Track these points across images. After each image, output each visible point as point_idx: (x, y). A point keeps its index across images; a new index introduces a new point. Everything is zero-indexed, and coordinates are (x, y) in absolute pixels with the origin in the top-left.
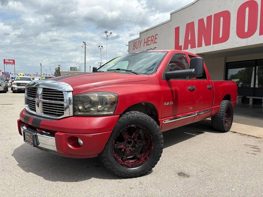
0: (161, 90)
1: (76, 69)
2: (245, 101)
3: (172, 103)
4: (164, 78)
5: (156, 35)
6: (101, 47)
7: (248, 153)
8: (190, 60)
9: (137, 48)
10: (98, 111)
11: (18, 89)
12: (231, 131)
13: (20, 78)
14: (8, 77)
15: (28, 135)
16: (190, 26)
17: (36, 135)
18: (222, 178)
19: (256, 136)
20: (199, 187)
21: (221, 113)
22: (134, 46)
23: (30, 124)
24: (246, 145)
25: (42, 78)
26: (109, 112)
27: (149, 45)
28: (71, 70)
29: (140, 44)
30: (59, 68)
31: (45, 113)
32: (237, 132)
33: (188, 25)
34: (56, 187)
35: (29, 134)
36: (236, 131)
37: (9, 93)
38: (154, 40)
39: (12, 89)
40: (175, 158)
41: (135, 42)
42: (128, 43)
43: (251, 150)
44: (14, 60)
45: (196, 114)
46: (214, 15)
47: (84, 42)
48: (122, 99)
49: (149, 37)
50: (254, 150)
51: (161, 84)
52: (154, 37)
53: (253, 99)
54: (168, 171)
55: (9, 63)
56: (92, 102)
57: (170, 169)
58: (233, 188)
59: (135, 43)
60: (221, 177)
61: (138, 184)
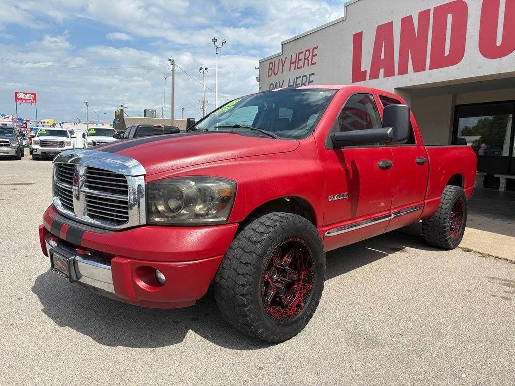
0: (323, 170)
1: (155, 112)
2: (491, 183)
3: (344, 196)
4: (331, 146)
5: (314, 49)
6: (204, 69)
7: (494, 296)
8: (383, 108)
9: (275, 75)
10: (197, 215)
11: (42, 153)
12: (460, 248)
13: (46, 130)
14: (24, 128)
15: (59, 260)
16: (384, 31)
17: (74, 260)
18: (441, 350)
19: (511, 259)
20: (395, 369)
21: (443, 211)
22: (269, 70)
23: (63, 236)
24: (490, 278)
25: (89, 132)
26: (217, 217)
27: (301, 67)
28: (145, 116)
29: (283, 66)
30: (122, 110)
31: (91, 216)
32: (474, 249)
33: (380, 28)
34: (113, 363)
35: (61, 257)
36: (470, 248)
37: (26, 160)
38: (310, 59)
39: (31, 153)
40: (348, 304)
41: (273, 61)
42: (258, 64)
43: (501, 290)
44: (34, 95)
45: (393, 216)
46: (435, 9)
47: (170, 60)
48: (244, 191)
49: (300, 53)
50: (508, 289)
51: (322, 157)
52: (311, 53)
53: (508, 180)
54: (333, 333)
55: (25, 99)
56: (184, 198)
57: (337, 329)
58: (464, 372)
59: (272, 63)
60: (440, 348)
61: (273, 359)
